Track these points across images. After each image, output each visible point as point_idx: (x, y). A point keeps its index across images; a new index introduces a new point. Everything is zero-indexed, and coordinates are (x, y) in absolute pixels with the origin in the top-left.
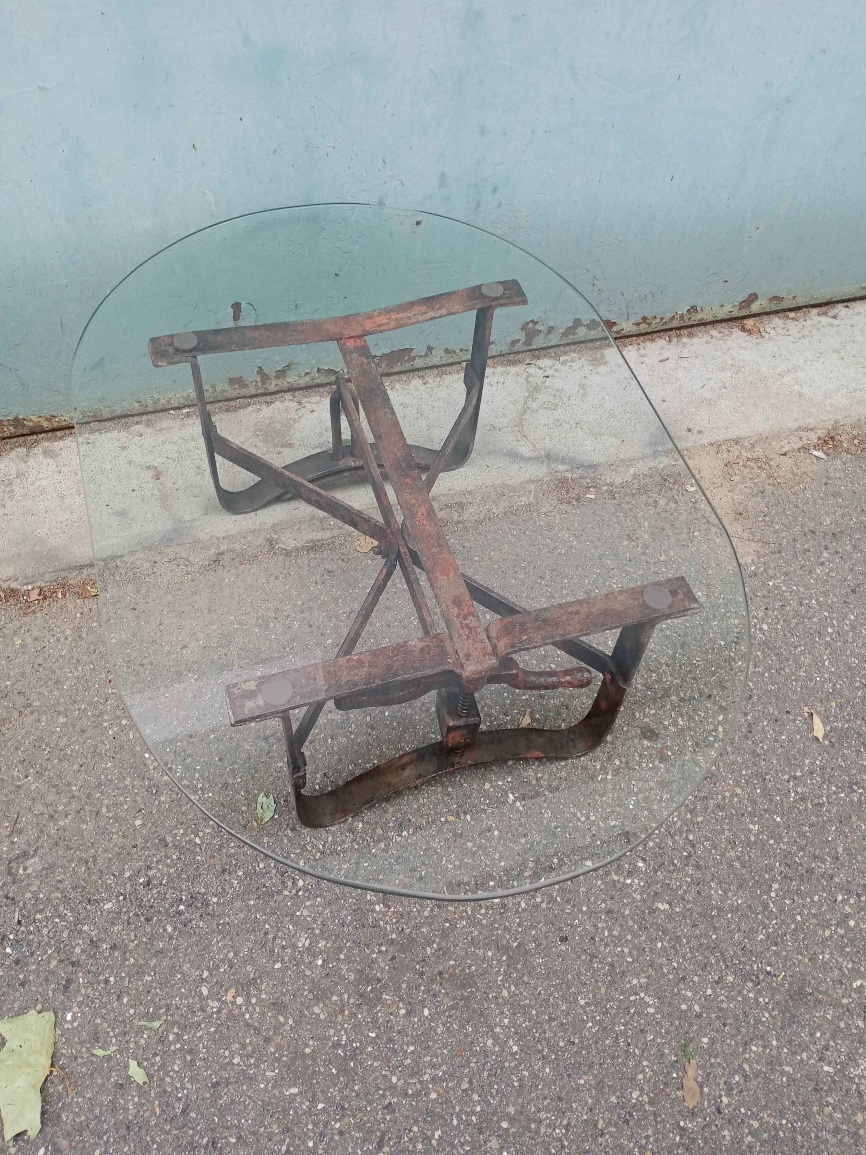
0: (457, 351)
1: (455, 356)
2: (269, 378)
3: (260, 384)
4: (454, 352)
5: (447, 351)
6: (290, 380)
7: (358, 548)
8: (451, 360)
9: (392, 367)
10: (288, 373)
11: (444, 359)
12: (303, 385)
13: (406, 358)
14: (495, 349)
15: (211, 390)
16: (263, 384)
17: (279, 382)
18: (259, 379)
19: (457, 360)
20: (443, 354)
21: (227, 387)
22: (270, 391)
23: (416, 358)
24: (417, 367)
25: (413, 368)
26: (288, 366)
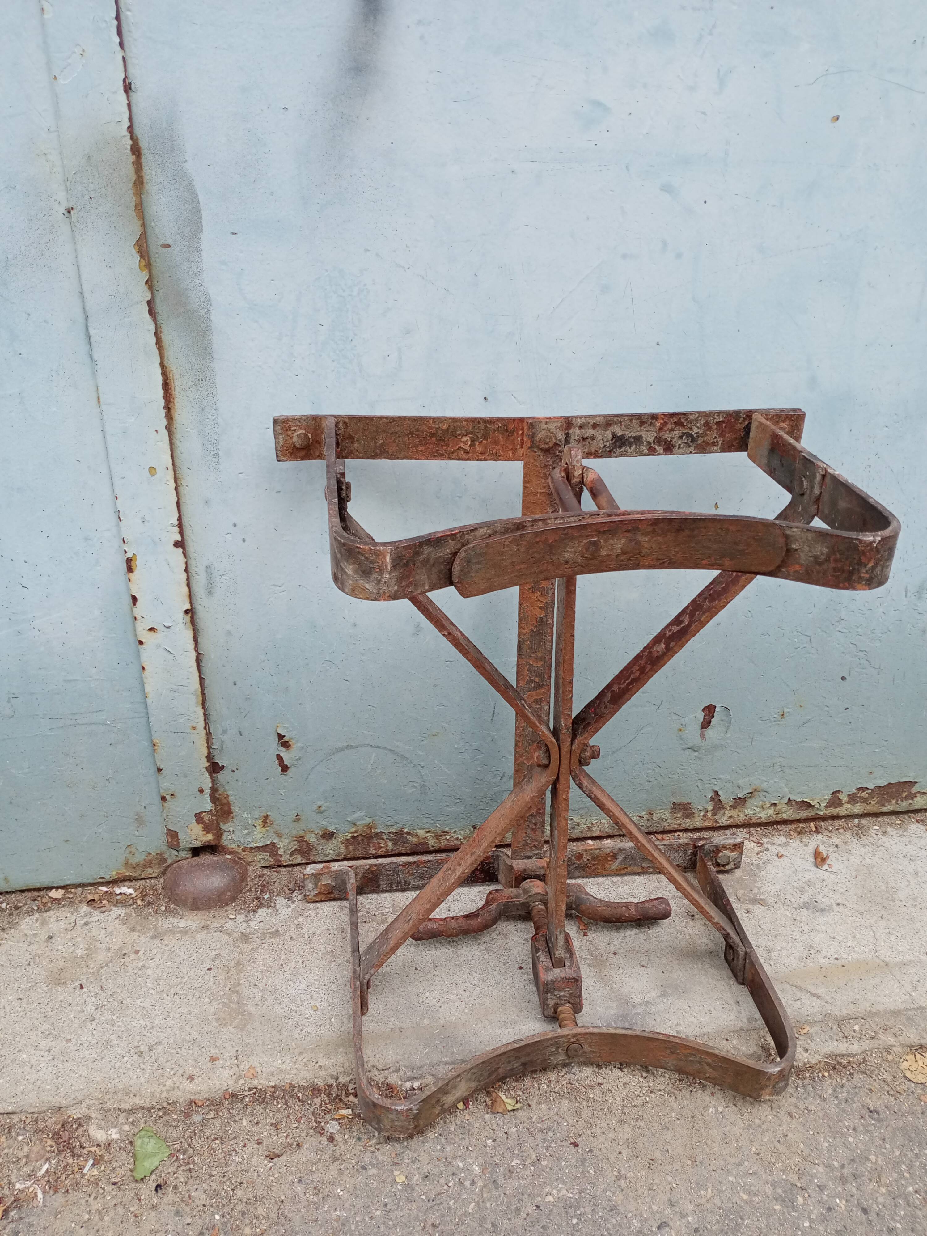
2: (723, 808)
3: (709, 815)
6: (749, 811)
7: (908, 1074)
9: (883, 805)
10: (749, 802)
12: (763, 820)
13: (904, 794)
15: (646, 817)
16: (714, 814)
17: (734, 813)
18: (710, 808)
21: (667, 815)
22: (721, 824)
23: (918, 795)
24: (916, 807)
25: (911, 809)
26: (751, 793)
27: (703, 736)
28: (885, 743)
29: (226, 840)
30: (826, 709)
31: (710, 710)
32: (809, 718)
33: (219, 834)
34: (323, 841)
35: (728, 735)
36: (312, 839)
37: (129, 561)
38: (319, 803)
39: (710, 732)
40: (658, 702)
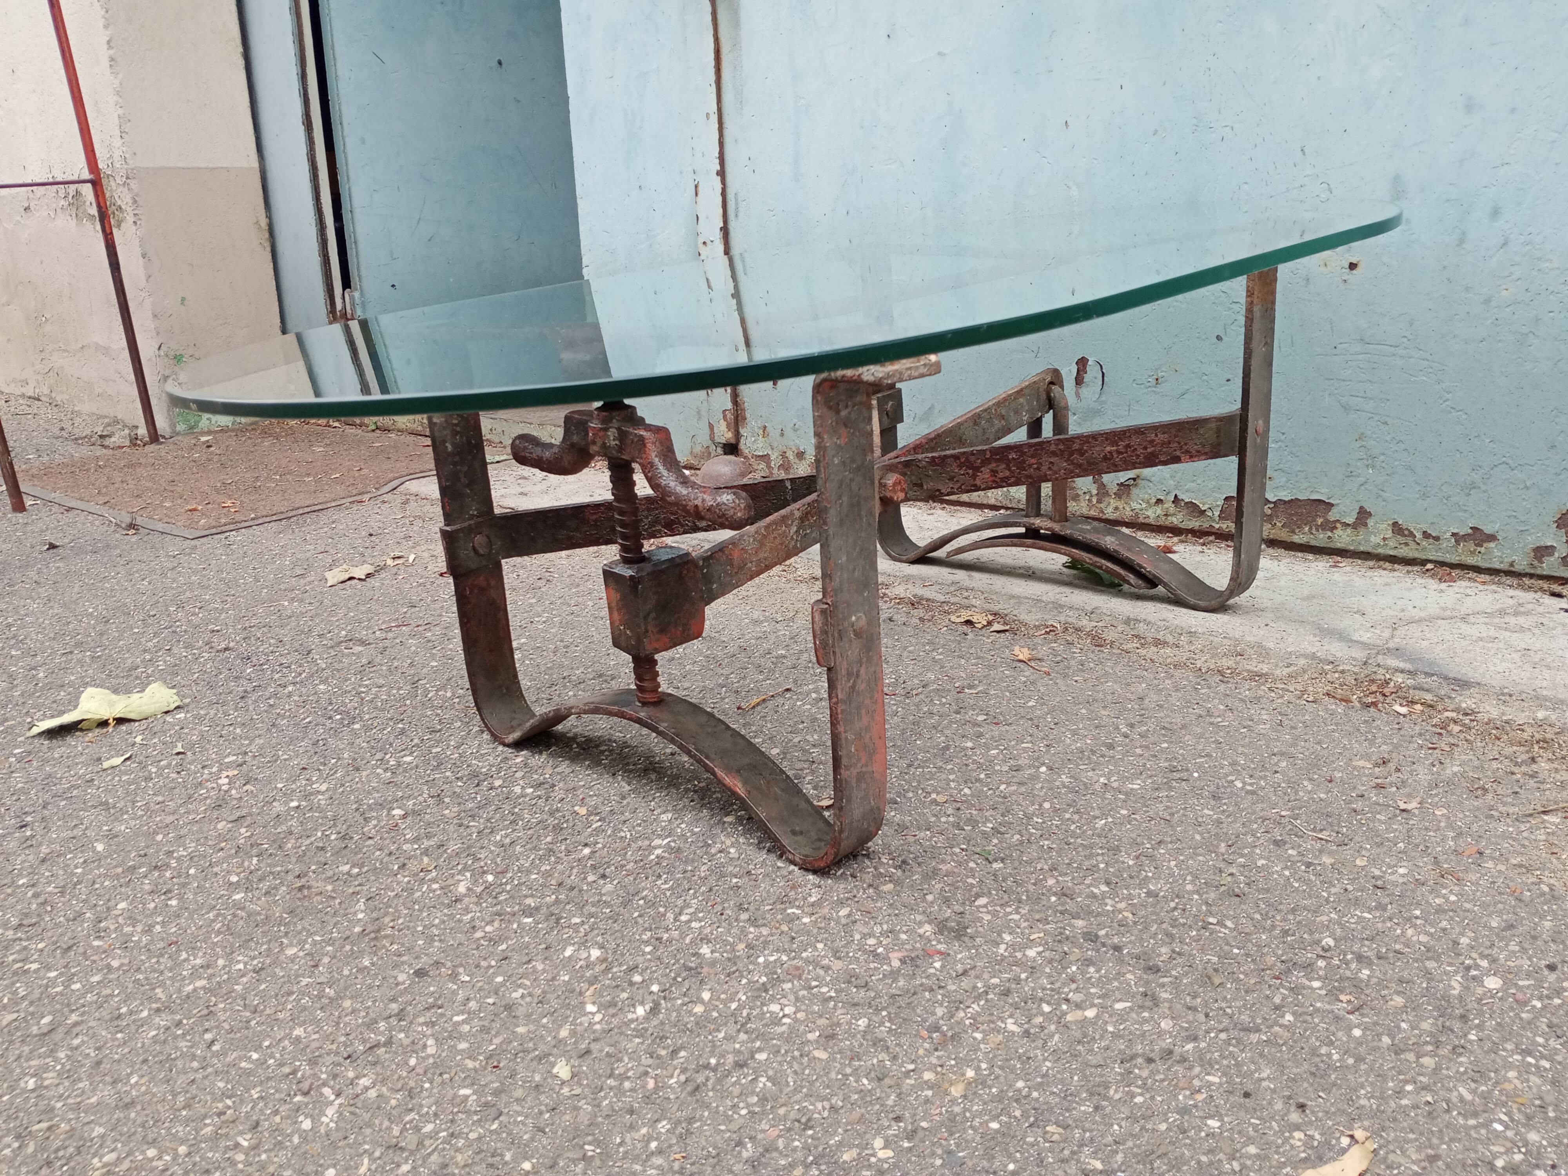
0: (1419, 536)
1: (1413, 545)
2: (1107, 494)
3: (1094, 500)
4: (1412, 535)
5: (1397, 528)
6: (1134, 505)
8: (1404, 552)
9: (1293, 532)
10: (1135, 491)
11: (1392, 544)
12: (1151, 521)
13: (1320, 521)
14: (1497, 553)
16: (1099, 501)
17: (1120, 504)
18: (1095, 492)
19: (1416, 555)
20: (1389, 534)
22: (1107, 516)
23: (1338, 525)
24: (1339, 545)
25: (1331, 545)
26: (1134, 479)
27: (1078, 395)
28: (1283, 437)
29: (742, 446)
30: (1205, 377)
31: (1082, 363)
32: (1187, 387)
33: (738, 435)
34: (797, 461)
35: (1103, 398)
36: (790, 455)
37: (696, 187)
38: (795, 421)
39: (1084, 391)
40: (1035, 349)
